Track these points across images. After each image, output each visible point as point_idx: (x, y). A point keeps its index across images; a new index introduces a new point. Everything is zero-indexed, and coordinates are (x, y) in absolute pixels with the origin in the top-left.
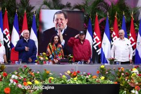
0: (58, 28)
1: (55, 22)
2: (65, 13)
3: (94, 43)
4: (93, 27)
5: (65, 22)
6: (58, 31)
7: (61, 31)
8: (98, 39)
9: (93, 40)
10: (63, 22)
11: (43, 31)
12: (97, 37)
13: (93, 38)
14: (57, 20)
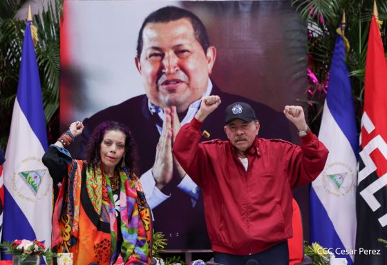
0: (165, 98)
1: (148, 68)
3: (363, 175)
4: (356, 84)
5: (201, 65)
6: (162, 115)
7: (182, 115)
9: (359, 159)
10: (191, 65)
12: (378, 143)
13: (357, 149)
14: (159, 53)
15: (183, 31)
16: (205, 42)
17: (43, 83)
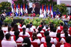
11: (29, 8)
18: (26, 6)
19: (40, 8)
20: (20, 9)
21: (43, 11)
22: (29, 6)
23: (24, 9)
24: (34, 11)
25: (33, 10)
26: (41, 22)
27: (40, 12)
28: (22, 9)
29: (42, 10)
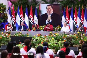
0: (48, 13)
1: (47, 10)
2: (52, 5)
6: (48, 15)
7: (50, 15)
8: (68, 19)
10: (51, 10)
11: (41, 15)
12: (67, 18)
14: (48, 9)
15: (50, 7)
16: (52, 8)
17: (37, 12)
18: (36, 11)
19: (63, 13)
20: (23, 18)
21: (67, 20)
22: (40, 11)
23: (31, 16)
24: (51, 21)
25: (49, 19)
26: (64, 41)
27: (62, 22)
28: (28, 16)
29: (65, 18)
